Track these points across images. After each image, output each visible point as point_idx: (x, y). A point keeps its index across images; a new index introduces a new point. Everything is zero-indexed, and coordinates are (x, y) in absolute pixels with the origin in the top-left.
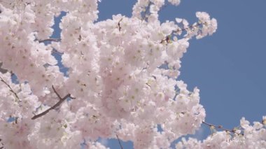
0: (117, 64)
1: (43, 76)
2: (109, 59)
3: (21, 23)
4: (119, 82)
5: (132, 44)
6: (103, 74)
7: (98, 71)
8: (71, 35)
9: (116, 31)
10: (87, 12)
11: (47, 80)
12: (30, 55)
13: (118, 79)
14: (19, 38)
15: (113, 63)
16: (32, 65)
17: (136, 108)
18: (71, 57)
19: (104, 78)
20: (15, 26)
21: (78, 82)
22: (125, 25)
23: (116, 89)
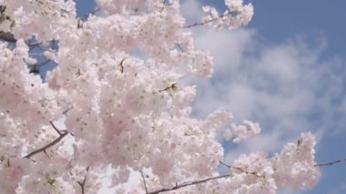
0: (119, 106)
1: (39, 113)
2: (111, 101)
3: (13, 60)
4: (121, 126)
5: (135, 88)
6: (104, 116)
7: (99, 112)
8: (69, 70)
9: (118, 72)
10: (85, 50)
11: (43, 118)
12: (23, 91)
13: (121, 122)
14: (10, 75)
15: (115, 105)
16: (25, 102)
17: (140, 156)
18: (70, 93)
19: (105, 122)
20: (6, 62)
21: (78, 120)
22: (128, 66)
23: (118, 134)
